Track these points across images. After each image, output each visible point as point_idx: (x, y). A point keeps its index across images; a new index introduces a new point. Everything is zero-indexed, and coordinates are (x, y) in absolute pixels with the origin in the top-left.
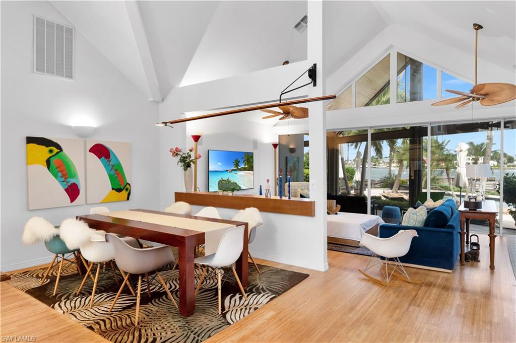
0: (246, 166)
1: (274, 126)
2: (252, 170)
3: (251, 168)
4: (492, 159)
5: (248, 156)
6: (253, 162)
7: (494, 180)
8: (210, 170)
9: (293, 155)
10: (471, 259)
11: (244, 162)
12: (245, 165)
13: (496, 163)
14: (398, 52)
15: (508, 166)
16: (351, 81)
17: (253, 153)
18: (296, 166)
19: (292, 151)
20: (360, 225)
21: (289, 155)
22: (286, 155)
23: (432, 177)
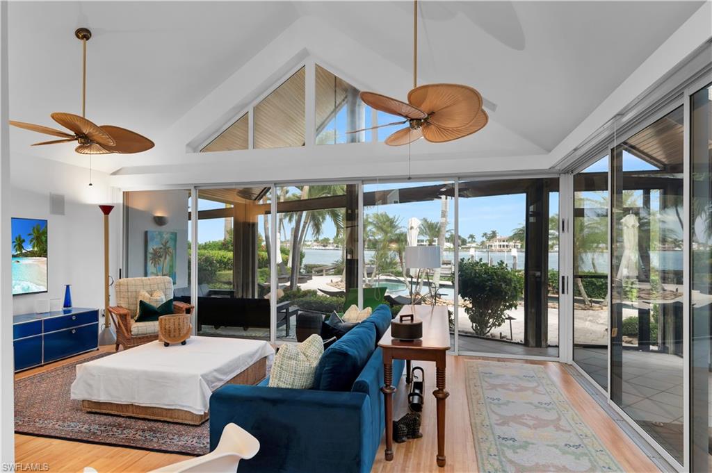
0: (36, 249)
1: (114, 174)
2: (46, 256)
3: (43, 253)
4: (448, 240)
5: (38, 231)
6: (46, 241)
7: (450, 264)
9: (162, 228)
10: (406, 436)
11: (31, 241)
12: (34, 247)
13: (452, 246)
14: (316, 64)
15: (463, 248)
16: (247, 105)
17: (46, 221)
18: (169, 248)
19: (160, 221)
20: (202, 376)
21: (152, 228)
22: (146, 230)
23: (388, 261)
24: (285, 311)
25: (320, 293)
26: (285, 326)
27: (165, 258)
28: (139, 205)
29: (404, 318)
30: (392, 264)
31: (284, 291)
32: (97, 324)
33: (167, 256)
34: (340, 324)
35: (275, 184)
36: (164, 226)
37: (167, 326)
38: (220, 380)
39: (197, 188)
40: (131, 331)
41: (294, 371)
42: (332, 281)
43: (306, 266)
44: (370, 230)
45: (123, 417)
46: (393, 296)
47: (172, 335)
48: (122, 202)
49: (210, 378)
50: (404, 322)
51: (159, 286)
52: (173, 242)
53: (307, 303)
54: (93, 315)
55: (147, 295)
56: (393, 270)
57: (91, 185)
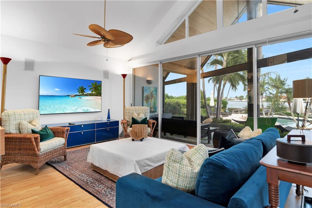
0: (94, 93)
1: (129, 61)
2: (101, 96)
3: (99, 94)
5: (96, 85)
6: (101, 90)
8: (40, 95)
9: (150, 86)
11: (91, 89)
12: (92, 91)
16: (184, 15)
17: (101, 81)
18: (153, 95)
19: (149, 82)
20: (136, 161)
21: (146, 85)
22: (143, 86)
23: (280, 107)
24: (207, 129)
25: (233, 121)
26: (207, 137)
27: (152, 99)
28: (140, 74)
29: (292, 138)
30: (283, 108)
31: (213, 119)
32: (118, 127)
33: (153, 98)
34: (235, 139)
35: (199, 55)
36: (151, 85)
37: (135, 130)
38: (150, 166)
39: (161, 63)
40: (127, 132)
41: (178, 172)
42: (242, 116)
43: (229, 109)
44: (267, 87)
45: (104, 176)
46: (284, 127)
47: (138, 135)
48: (132, 73)
49: (142, 163)
50: (292, 143)
51: (143, 111)
52: (155, 92)
53: (224, 126)
54: (117, 123)
55: (136, 115)
56: (284, 112)
57: (107, 60)
